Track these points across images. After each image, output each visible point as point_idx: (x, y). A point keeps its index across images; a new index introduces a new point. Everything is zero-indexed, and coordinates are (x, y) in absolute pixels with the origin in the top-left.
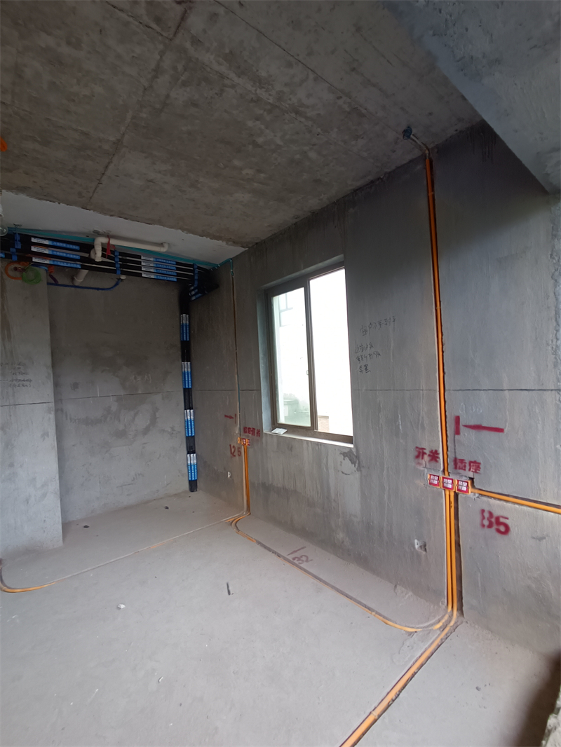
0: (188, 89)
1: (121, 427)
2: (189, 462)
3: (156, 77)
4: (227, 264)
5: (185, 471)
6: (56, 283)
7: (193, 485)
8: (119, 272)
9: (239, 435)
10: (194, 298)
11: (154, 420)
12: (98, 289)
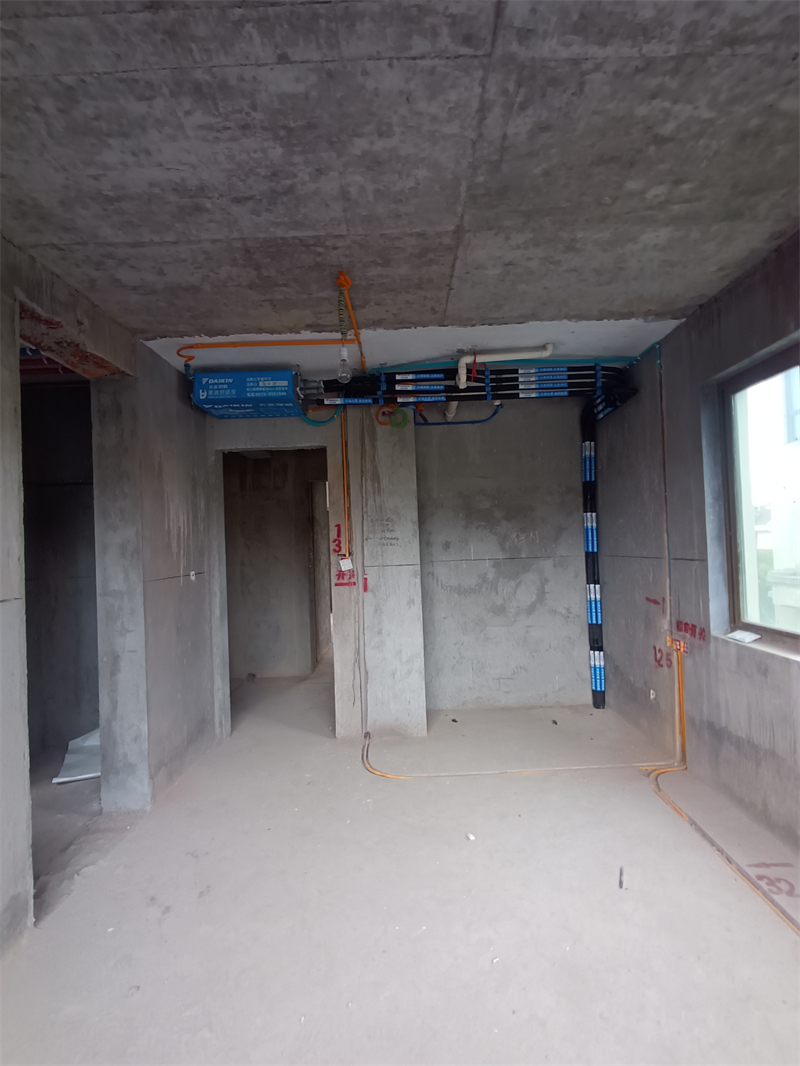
0: (530, 111)
1: (499, 602)
2: (592, 663)
3: (483, 118)
4: (651, 352)
5: (587, 674)
6: (426, 423)
7: (599, 700)
8: (489, 397)
9: (668, 633)
10: (601, 416)
11: (542, 595)
12: (473, 422)
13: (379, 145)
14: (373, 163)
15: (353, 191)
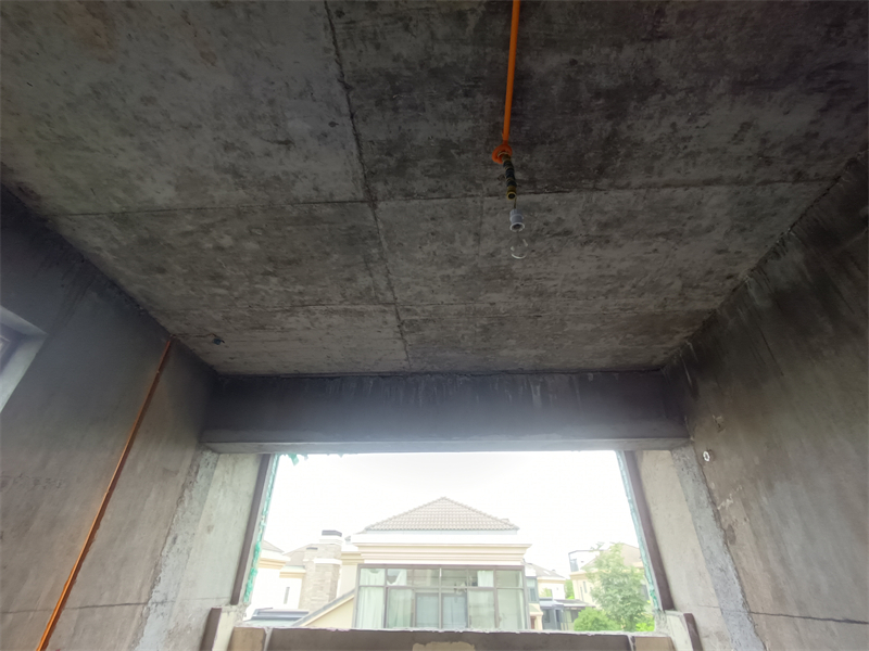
13: (449, 272)
14: (453, 261)
15: (471, 241)
